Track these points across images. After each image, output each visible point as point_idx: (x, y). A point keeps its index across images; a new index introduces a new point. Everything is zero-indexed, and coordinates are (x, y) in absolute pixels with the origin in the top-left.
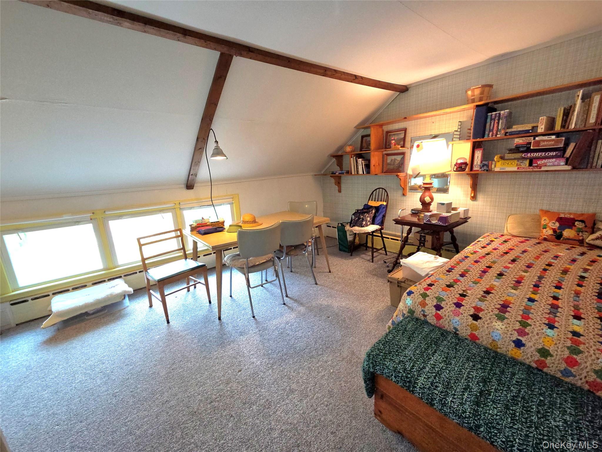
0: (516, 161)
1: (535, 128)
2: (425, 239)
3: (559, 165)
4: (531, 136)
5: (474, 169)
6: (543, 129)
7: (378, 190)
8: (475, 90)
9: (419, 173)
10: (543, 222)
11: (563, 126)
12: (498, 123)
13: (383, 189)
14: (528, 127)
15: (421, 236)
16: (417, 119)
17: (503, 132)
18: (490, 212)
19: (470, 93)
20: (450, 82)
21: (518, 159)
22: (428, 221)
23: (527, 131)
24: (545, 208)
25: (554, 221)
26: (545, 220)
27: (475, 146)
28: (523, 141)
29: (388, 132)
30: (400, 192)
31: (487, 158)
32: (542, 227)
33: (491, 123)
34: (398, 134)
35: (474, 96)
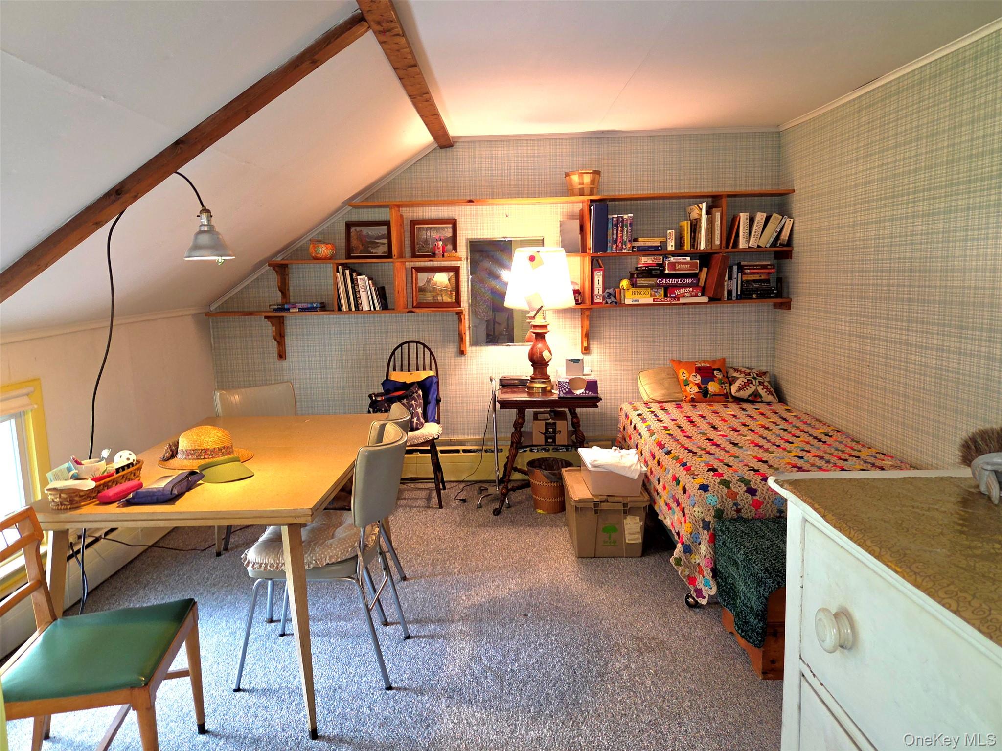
0: (649, 290)
1: (664, 244)
2: (555, 430)
3: (696, 296)
4: (660, 255)
5: (596, 301)
6: (674, 247)
7: (405, 346)
8: (585, 175)
9: (542, 307)
10: (682, 377)
11: (693, 246)
12: (622, 231)
13: (417, 342)
14: (656, 242)
15: (547, 424)
16: (493, 205)
17: (629, 245)
18: (610, 371)
19: (575, 178)
20: (529, 152)
21: (651, 287)
22: (567, 393)
23: (656, 248)
24: (675, 356)
25: (694, 374)
26: (683, 375)
27: (595, 265)
28: (652, 261)
29: (414, 223)
30: (452, 349)
31: (610, 283)
32: (682, 384)
33: (613, 230)
34: (437, 229)
35: (583, 184)
